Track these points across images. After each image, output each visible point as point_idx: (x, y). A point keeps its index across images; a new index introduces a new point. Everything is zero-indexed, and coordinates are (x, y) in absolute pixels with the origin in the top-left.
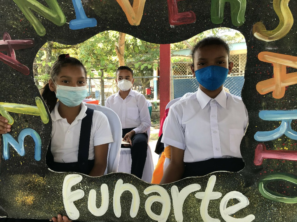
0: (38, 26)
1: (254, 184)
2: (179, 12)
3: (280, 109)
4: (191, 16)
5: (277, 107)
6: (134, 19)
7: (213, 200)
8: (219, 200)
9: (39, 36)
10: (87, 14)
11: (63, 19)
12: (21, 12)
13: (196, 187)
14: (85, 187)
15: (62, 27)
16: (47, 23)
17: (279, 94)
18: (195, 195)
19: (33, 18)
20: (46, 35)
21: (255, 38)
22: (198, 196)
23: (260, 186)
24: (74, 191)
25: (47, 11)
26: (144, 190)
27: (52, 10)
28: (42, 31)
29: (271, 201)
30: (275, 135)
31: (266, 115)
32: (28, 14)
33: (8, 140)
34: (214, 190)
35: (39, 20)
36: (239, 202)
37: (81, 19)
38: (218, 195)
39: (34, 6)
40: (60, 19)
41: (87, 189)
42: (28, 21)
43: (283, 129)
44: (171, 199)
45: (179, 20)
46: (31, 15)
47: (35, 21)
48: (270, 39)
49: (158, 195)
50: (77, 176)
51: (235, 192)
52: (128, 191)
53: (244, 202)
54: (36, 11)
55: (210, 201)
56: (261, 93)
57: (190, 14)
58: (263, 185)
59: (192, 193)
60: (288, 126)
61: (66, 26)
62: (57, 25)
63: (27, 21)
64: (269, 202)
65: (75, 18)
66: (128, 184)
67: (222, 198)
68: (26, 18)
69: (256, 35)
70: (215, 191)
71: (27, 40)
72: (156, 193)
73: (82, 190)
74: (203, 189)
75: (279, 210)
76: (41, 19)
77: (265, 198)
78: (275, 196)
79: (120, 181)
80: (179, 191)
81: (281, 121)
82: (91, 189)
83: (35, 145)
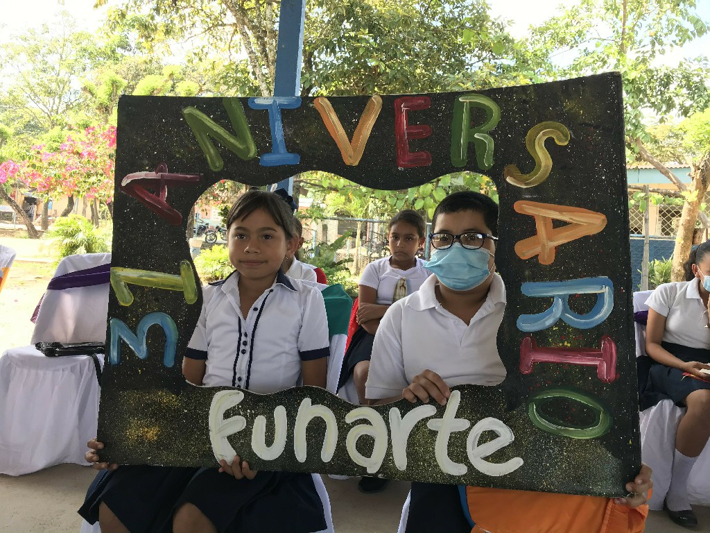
0: (215, 158)
1: (520, 405)
2: (411, 152)
3: (551, 280)
4: (425, 157)
5: (546, 277)
8: (465, 434)
9: (211, 171)
10: (288, 148)
11: (253, 151)
12: (194, 138)
15: (249, 161)
16: (228, 155)
17: (547, 259)
19: (210, 147)
20: (223, 170)
22: (432, 425)
23: (530, 410)
24: (229, 419)
25: (232, 140)
26: (345, 415)
27: (240, 139)
28: (217, 164)
29: (550, 433)
30: (547, 320)
31: (531, 290)
32: (204, 142)
33: (118, 330)
35: (218, 150)
36: (498, 436)
37: (278, 153)
38: (463, 424)
39: (216, 132)
40: (248, 150)
41: (251, 414)
42: (202, 150)
43: (558, 310)
44: (389, 431)
46: (208, 143)
47: (212, 151)
48: (526, 184)
50: (235, 394)
51: (490, 419)
52: (319, 418)
53: (506, 436)
54: (218, 139)
56: (523, 258)
57: (424, 155)
58: (535, 407)
59: (423, 420)
60: (564, 305)
61: (256, 160)
62: (242, 158)
63: (200, 151)
64: (547, 435)
65: (271, 152)
66: (320, 405)
67: (470, 429)
68: (199, 146)
69: (509, 180)
70: (459, 417)
71: (193, 175)
72: (364, 420)
73: (242, 416)
75: (562, 451)
76: (222, 149)
77: (539, 429)
78: (555, 426)
79: (307, 401)
80: (402, 417)
81: (553, 297)
82: (258, 414)
83: (165, 341)
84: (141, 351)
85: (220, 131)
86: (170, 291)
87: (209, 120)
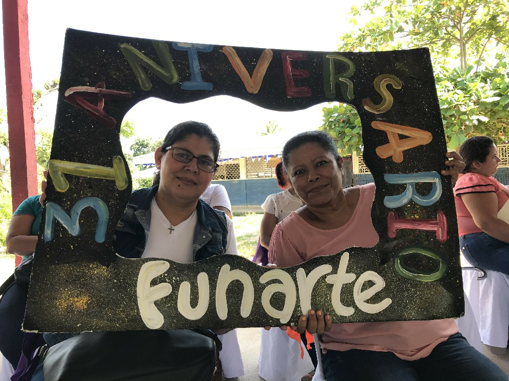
0: (145, 81)
1: (389, 260)
2: (296, 87)
5: (399, 171)
6: (252, 87)
7: (346, 284)
8: (354, 283)
10: (203, 78)
11: (176, 78)
12: (128, 65)
13: (326, 268)
14: (174, 278)
15: (172, 86)
16: (156, 79)
17: (398, 159)
18: (326, 280)
19: (141, 72)
20: (151, 90)
22: (329, 280)
23: (396, 263)
24: (156, 286)
25: (159, 69)
26: (260, 277)
27: (166, 68)
28: (147, 86)
29: (408, 280)
30: (403, 200)
31: (392, 179)
33: (53, 213)
34: (347, 272)
35: (148, 75)
36: (374, 284)
37: (196, 81)
38: (352, 277)
39: (146, 62)
40: (172, 78)
41: (176, 281)
44: (297, 286)
45: (295, 92)
46: (139, 70)
47: (143, 76)
49: (280, 282)
50: (161, 264)
51: (369, 272)
52: (238, 281)
53: (380, 283)
55: (343, 285)
56: (382, 158)
57: (305, 89)
58: (399, 262)
59: (322, 277)
62: (168, 83)
63: (133, 74)
65: (190, 80)
66: (238, 270)
67: (356, 280)
68: (132, 71)
70: (349, 273)
71: (126, 92)
72: (276, 280)
73: (169, 283)
74: (335, 271)
76: (151, 75)
77: (402, 277)
78: (412, 273)
79: (226, 267)
80: (307, 275)
81: (406, 184)
82: (182, 281)
83: (97, 221)
84: (74, 230)
85: (150, 62)
86: (103, 179)
87: (141, 54)
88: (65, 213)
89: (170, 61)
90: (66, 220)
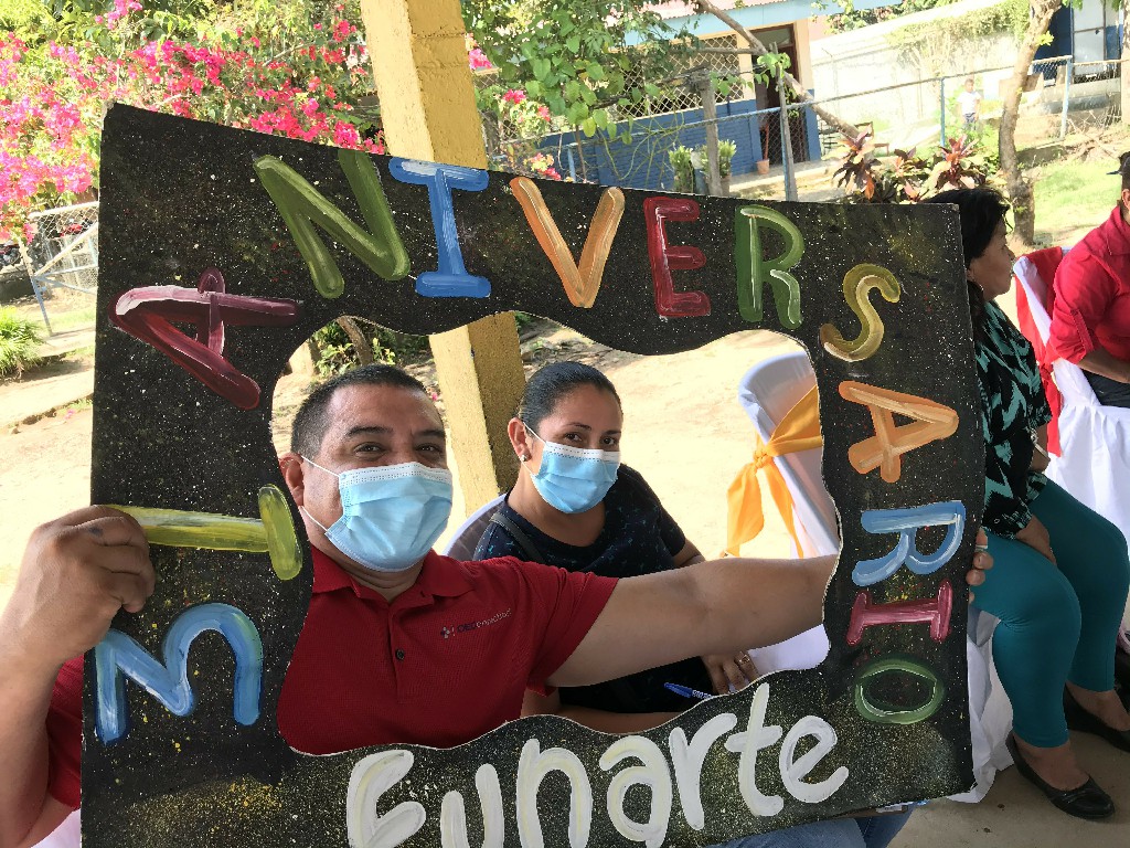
1: (845, 690)
4: (699, 301)
6: (580, 292)
7: (764, 750)
8: (777, 747)
9: (319, 296)
10: (467, 266)
11: (402, 265)
13: (725, 721)
14: (426, 788)
15: (395, 284)
16: (353, 267)
18: (726, 745)
20: (343, 296)
21: (827, 353)
22: (731, 745)
23: (857, 695)
24: (389, 814)
25: (360, 238)
26: (599, 758)
27: (376, 236)
28: (332, 284)
29: (876, 725)
32: (302, 234)
33: (115, 658)
34: (768, 722)
35: (332, 255)
36: (816, 742)
37: (449, 271)
39: (327, 217)
40: (394, 264)
42: (298, 251)
45: (674, 306)
46: (311, 239)
47: (320, 256)
48: (852, 356)
49: (640, 763)
51: (809, 718)
52: (557, 772)
53: (827, 737)
54: (327, 230)
55: (759, 751)
59: (719, 739)
62: (381, 275)
64: (872, 727)
65: (435, 271)
66: (555, 748)
67: (782, 739)
68: (292, 242)
69: (827, 347)
71: (279, 301)
72: (630, 758)
74: (741, 726)
76: (340, 254)
77: (865, 721)
79: (532, 745)
80: (689, 741)
83: (233, 667)
84: (180, 701)
85: (336, 215)
86: (238, 553)
87: (312, 190)
88: (146, 655)
89: (386, 214)
90: (152, 675)
